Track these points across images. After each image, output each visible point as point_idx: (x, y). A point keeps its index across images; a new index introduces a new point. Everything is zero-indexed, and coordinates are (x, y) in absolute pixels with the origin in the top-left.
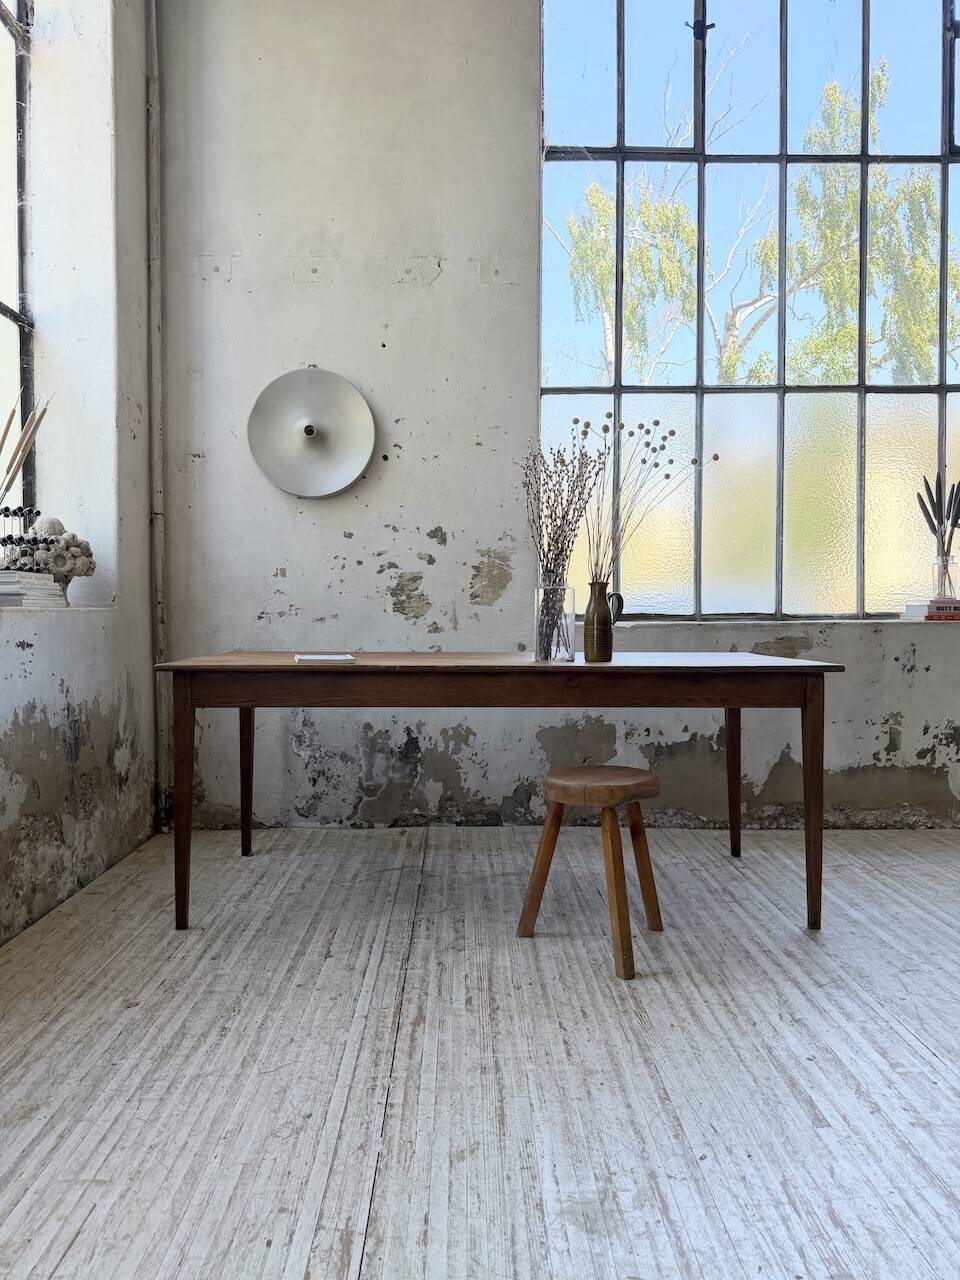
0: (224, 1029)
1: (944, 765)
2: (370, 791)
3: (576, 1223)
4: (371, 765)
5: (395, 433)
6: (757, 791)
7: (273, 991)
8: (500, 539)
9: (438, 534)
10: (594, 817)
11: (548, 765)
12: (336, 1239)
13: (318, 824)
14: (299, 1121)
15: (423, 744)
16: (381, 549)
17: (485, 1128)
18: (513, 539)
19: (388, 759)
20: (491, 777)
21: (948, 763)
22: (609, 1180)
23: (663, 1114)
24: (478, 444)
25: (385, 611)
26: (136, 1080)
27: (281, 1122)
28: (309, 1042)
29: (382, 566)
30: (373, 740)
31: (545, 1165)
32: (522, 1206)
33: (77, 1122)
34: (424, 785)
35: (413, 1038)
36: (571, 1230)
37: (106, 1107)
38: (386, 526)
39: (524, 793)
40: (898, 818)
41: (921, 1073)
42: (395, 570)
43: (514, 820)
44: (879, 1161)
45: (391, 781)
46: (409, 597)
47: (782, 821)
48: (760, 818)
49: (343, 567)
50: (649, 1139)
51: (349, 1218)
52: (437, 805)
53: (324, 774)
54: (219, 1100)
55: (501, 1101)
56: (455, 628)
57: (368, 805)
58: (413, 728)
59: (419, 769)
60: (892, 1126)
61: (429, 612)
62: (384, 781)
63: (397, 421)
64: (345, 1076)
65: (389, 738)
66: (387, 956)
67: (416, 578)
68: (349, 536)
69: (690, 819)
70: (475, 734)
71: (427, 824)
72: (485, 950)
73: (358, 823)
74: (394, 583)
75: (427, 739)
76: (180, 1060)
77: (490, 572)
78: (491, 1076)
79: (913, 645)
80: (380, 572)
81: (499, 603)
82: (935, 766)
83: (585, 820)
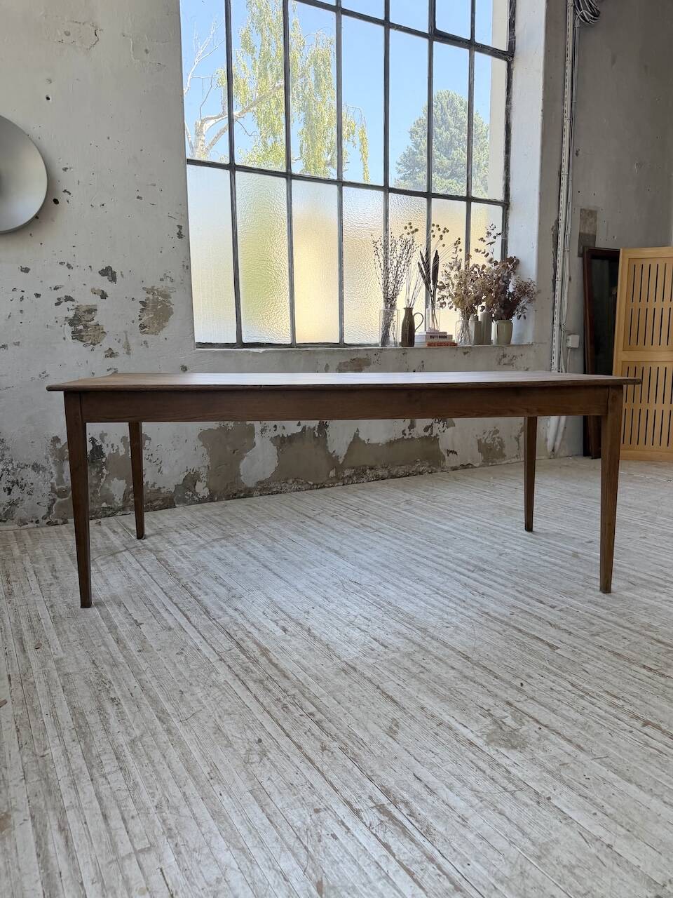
0: (113, 700)
1: (437, 435)
2: (61, 494)
3: (501, 746)
4: (62, 472)
5: (65, 181)
6: (341, 461)
7: (121, 659)
8: (161, 280)
9: (108, 273)
10: (241, 492)
11: (208, 458)
12: (377, 814)
14: (256, 747)
15: (107, 451)
16: (57, 284)
17: (389, 708)
18: (172, 281)
20: (165, 471)
21: (439, 434)
22: (491, 715)
23: (475, 667)
24: (138, 197)
25: (64, 339)
26: (79, 762)
27: (243, 752)
28: (197, 690)
29: (59, 299)
31: (446, 718)
32: (463, 748)
33: (63, 811)
34: (110, 484)
35: (276, 666)
36: (503, 750)
37: (77, 793)
38: (61, 263)
39: (191, 480)
40: (414, 469)
41: (567, 608)
42: (72, 303)
43: (184, 502)
44: (599, 659)
46: (85, 327)
47: (355, 478)
48: (343, 478)
49: (22, 299)
50: (484, 684)
51: (370, 798)
52: (122, 498)
53: (17, 483)
54: (174, 754)
55: (378, 688)
56: (128, 353)
57: (61, 505)
58: (97, 438)
59: (104, 471)
60: (584, 639)
61: (105, 339)
63: (65, 169)
64: (254, 706)
66: (189, 614)
67: (91, 310)
68: (26, 270)
69: (302, 484)
70: (150, 439)
71: (113, 515)
72: (258, 593)
73: (53, 521)
74: (71, 314)
75: (110, 446)
76: (101, 734)
77: (154, 307)
78: (354, 674)
79: (422, 362)
80: (57, 304)
81: (164, 333)
82: (433, 436)
83: (235, 494)
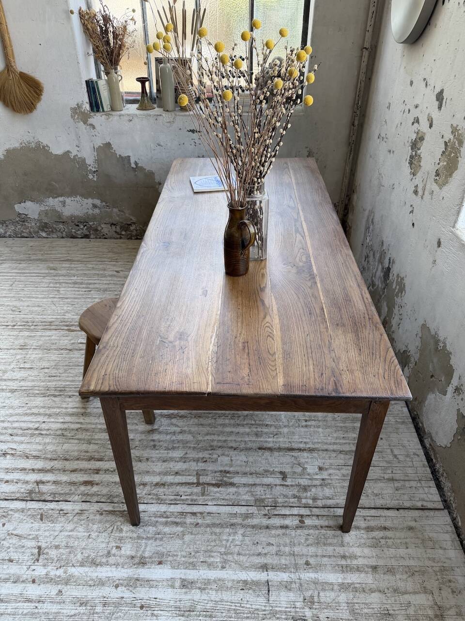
2: (373, 284)
4: (377, 269)
9: (440, 98)
11: (419, 355)
15: (391, 276)
16: (418, 102)
19: (381, 271)
29: (415, 118)
30: (382, 253)
34: (383, 303)
38: (424, 79)
39: (406, 358)
42: (418, 125)
46: (416, 154)
56: (422, 197)
58: (391, 261)
59: (386, 290)
61: (418, 174)
62: (377, 283)
65: (384, 257)
67: (422, 138)
68: (412, 84)
70: (405, 292)
74: (414, 137)
75: (393, 274)
77: (450, 154)
80: (413, 124)
81: (445, 190)
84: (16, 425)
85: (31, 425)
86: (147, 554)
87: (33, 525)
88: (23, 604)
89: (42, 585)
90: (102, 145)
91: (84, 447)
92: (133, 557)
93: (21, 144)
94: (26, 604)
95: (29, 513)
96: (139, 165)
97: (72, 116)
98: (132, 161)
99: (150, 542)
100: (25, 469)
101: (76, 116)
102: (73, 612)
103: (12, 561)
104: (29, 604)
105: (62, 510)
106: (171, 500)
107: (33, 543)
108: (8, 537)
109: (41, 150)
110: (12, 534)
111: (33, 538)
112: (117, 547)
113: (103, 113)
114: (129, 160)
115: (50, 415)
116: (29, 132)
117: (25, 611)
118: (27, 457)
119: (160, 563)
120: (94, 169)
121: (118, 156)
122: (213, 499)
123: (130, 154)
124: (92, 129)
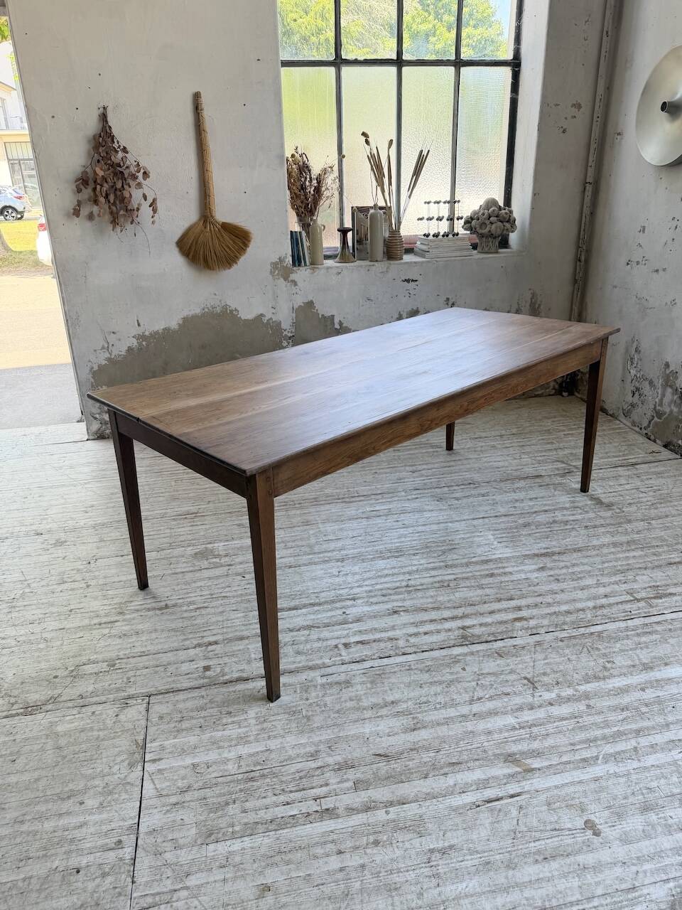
2: (659, 414)
4: (663, 395)
13: (629, 424)
19: (673, 394)
30: (668, 376)
45: (671, 411)
53: (639, 391)
62: (668, 410)
65: (677, 378)
73: (649, 434)
84: (378, 587)
85: (398, 584)
86: (645, 661)
87: (498, 662)
88: (561, 723)
89: (564, 705)
90: (303, 305)
91: (480, 592)
92: (634, 666)
93: (203, 309)
94: (564, 722)
95: (481, 654)
96: (344, 325)
97: (271, 272)
98: (336, 321)
99: (638, 651)
100: (435, 620)
101: (277, 272)
102: (620, 717)
103: (509, 694)
104: (567, 722)
105: (514, 646)
106: (625, 617)
107: (514, 677)
108: (480, 677)
109: (228, 315)
110: (482, 674)
111: (510, 673)
112: (608, 662)
113: (306, 267)
114: (333, 319)
115: (409, 573)
116: (215, 294)
117: (570, 728)
118: (426, 610)
119: (666, 664)
120: (290, 335)
121: (320, 316)
122: (666, 609)
123: (334, 312)
124: (293, 287)
